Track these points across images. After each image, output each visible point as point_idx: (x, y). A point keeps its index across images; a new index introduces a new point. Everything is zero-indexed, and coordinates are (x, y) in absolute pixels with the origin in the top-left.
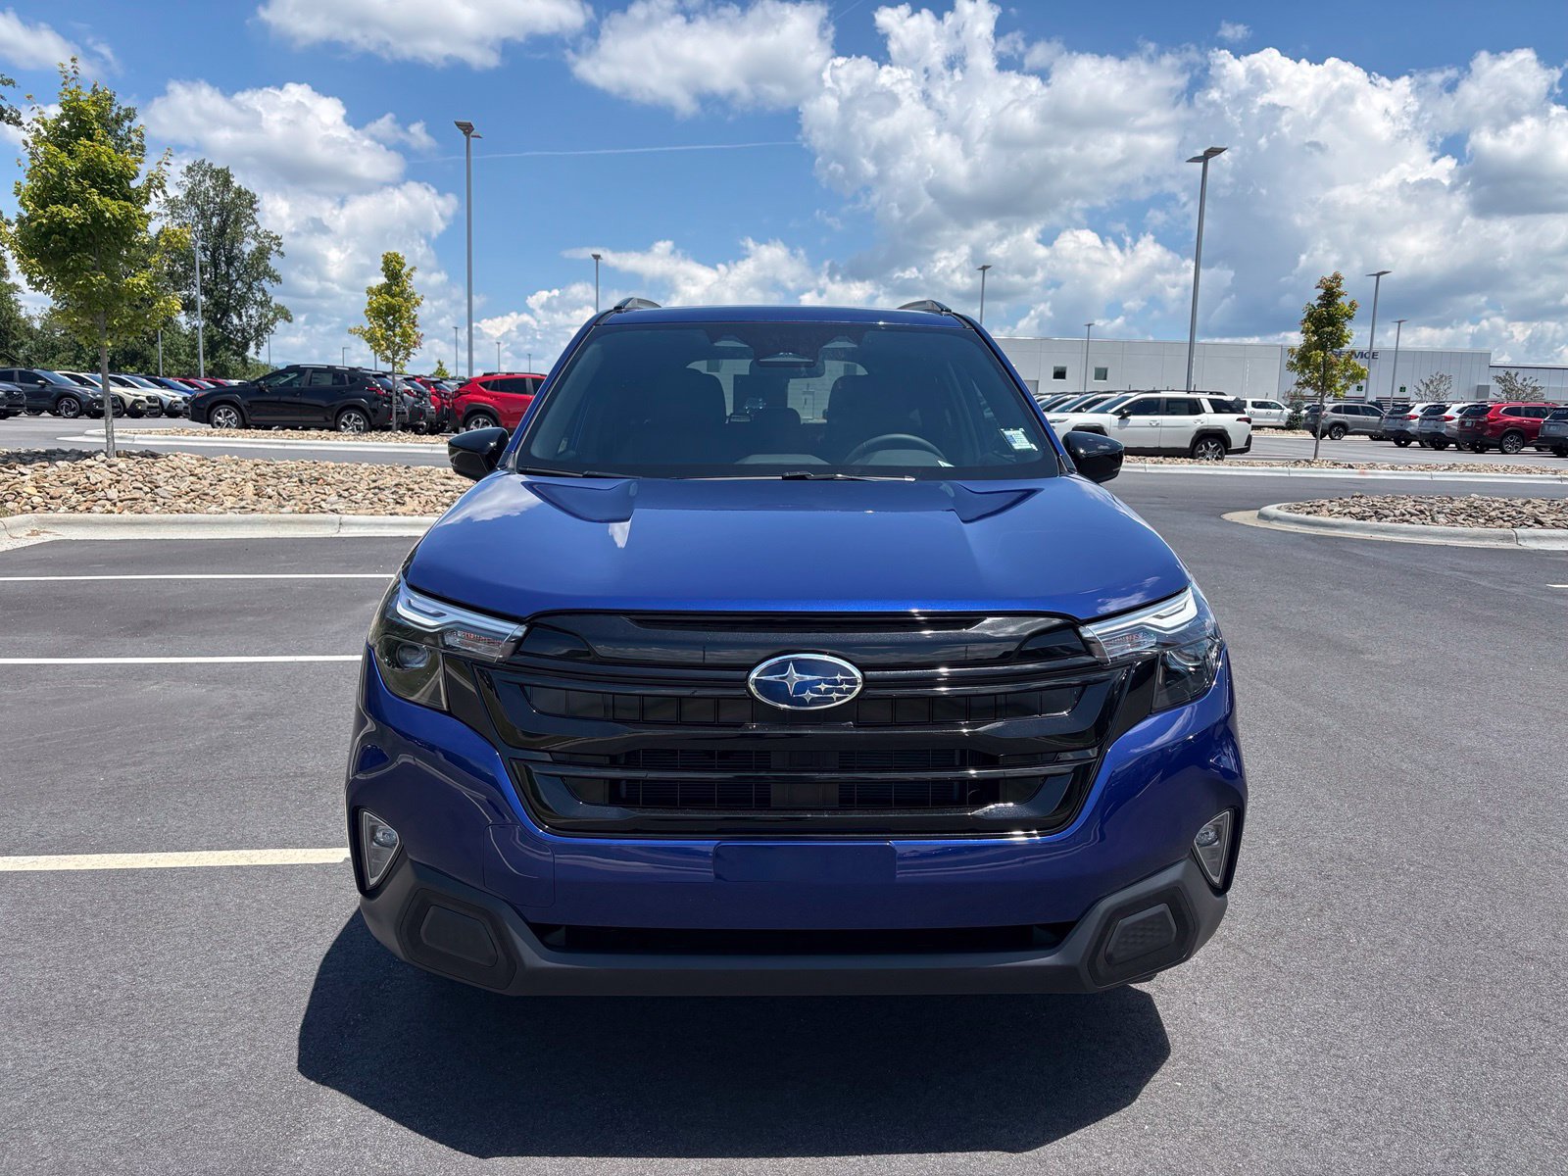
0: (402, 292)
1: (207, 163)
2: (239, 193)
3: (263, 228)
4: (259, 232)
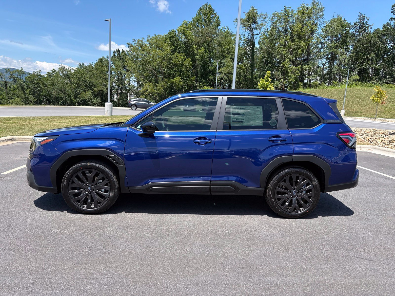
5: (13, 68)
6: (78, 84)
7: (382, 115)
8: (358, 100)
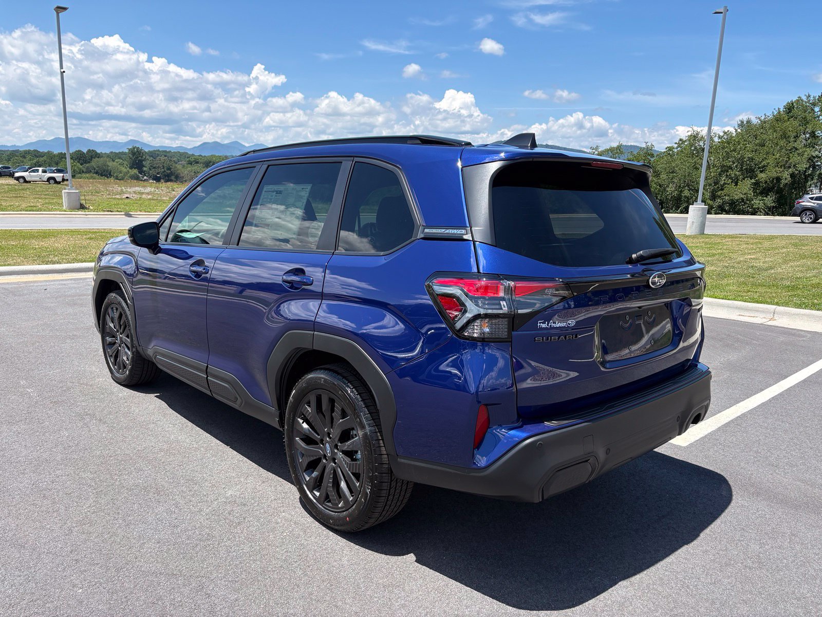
5: (632, 144)
6: (723, 166)
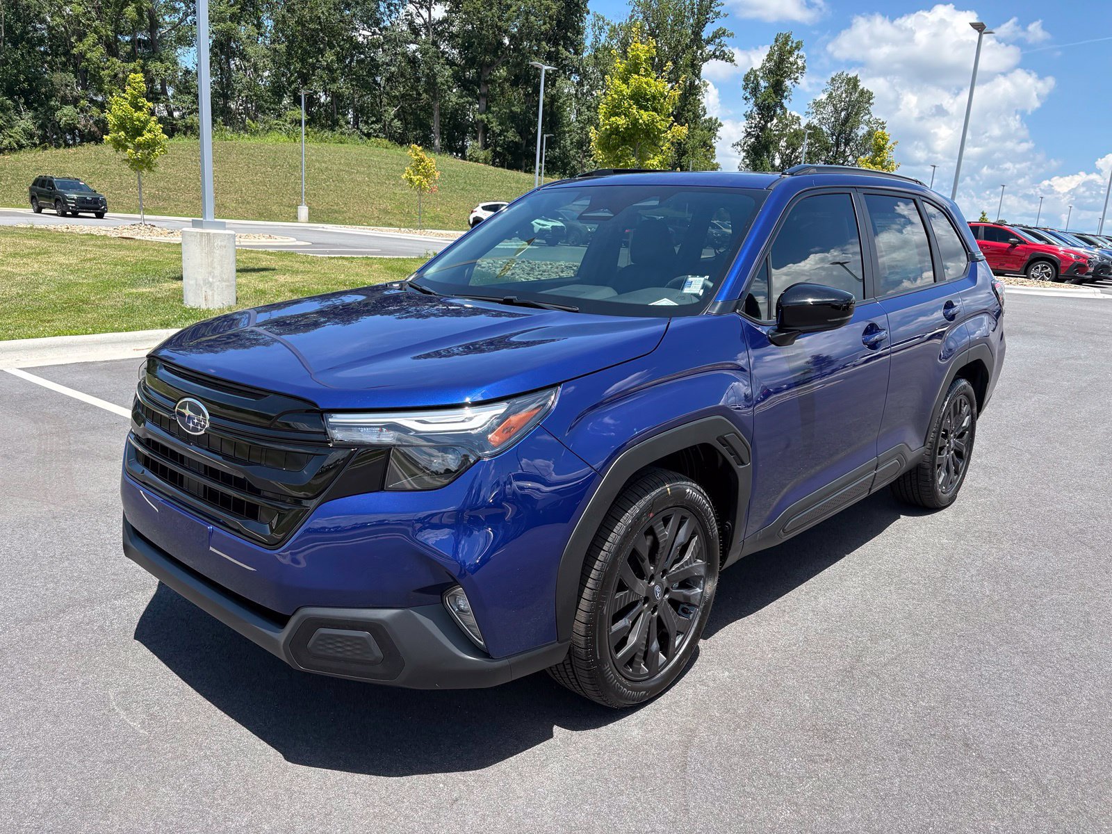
0: (882, 161)
1: (845, 74)
2: (862, 93)
3: (874, 117)
4: (871, 120)
7: (389, 219)
8: (325, 179)
